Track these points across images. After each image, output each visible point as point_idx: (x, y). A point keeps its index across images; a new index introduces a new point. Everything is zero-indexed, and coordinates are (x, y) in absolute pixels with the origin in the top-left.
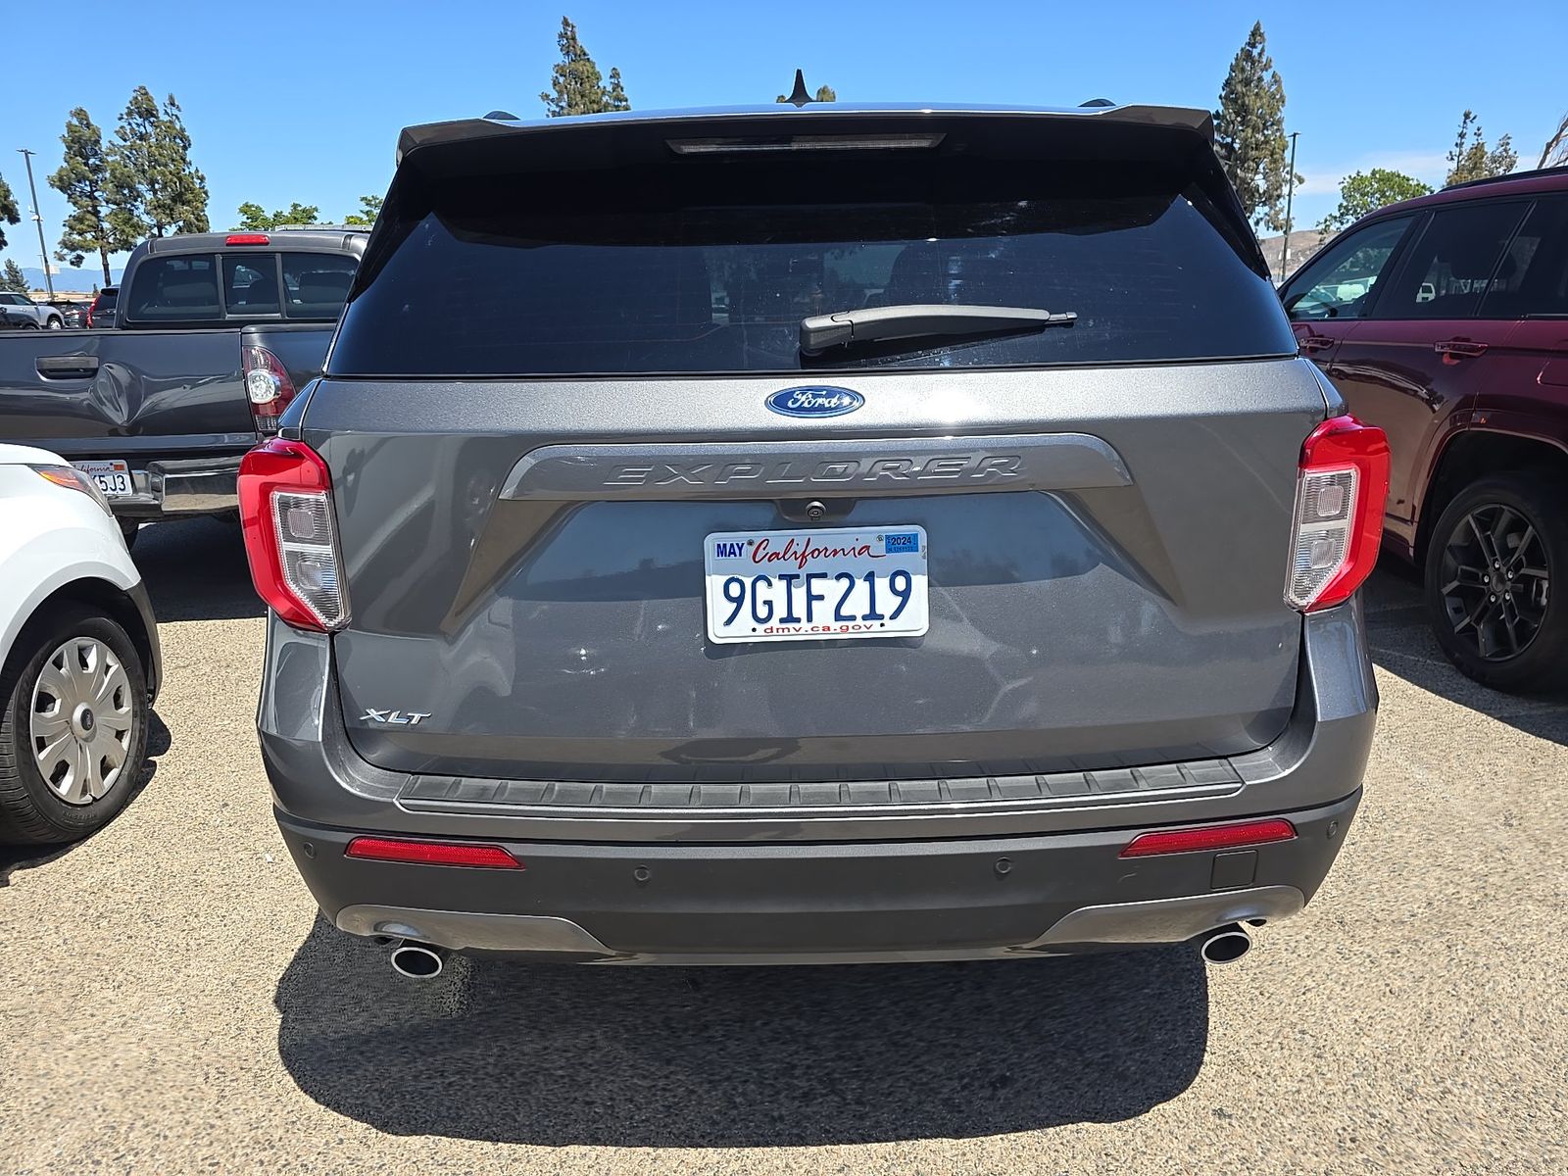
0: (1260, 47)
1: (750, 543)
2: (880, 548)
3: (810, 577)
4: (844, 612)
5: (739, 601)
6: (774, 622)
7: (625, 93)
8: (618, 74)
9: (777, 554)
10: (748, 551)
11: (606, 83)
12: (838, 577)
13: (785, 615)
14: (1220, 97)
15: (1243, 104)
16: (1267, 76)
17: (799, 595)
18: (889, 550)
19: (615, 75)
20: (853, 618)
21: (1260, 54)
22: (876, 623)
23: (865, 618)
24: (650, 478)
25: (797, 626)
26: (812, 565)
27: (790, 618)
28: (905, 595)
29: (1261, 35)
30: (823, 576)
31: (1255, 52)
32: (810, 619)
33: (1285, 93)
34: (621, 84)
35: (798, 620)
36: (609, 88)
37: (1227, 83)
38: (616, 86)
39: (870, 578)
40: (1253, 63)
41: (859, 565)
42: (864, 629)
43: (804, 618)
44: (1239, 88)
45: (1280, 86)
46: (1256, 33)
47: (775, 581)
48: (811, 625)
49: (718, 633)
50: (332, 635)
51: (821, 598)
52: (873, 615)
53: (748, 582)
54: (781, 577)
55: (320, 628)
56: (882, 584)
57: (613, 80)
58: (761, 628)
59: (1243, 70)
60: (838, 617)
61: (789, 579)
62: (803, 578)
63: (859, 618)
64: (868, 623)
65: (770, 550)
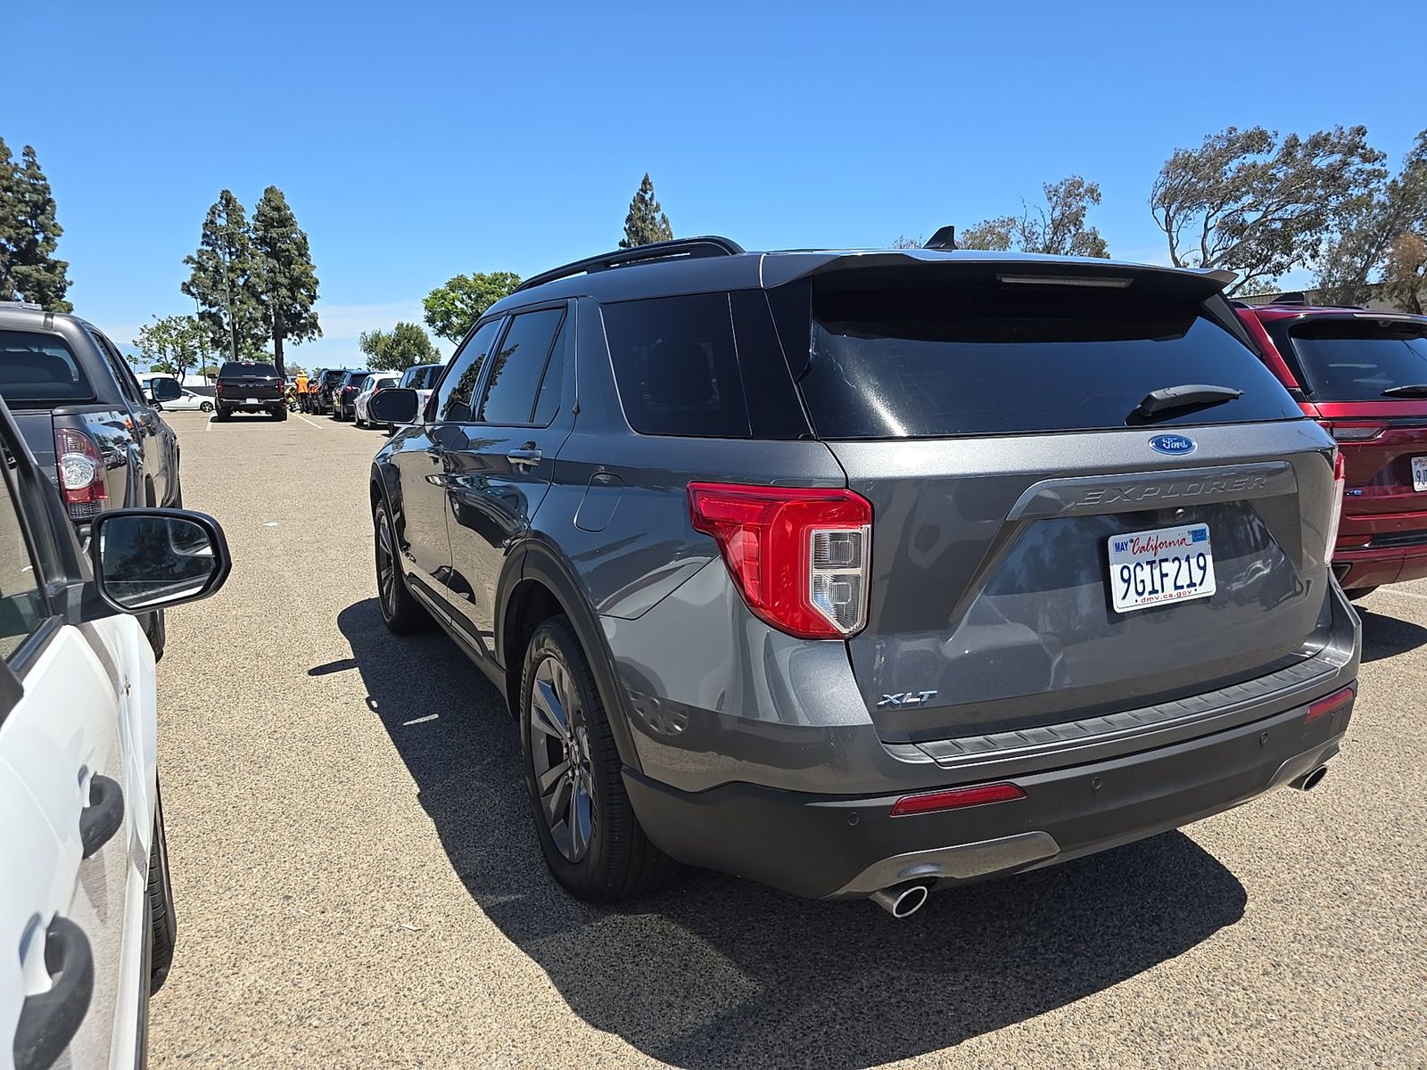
0: (650, 193)
1: (1132, 541)
2: (1189, 539)
3: (1161, 561)
4: (1178, 584)
5: (1128, 581)
6: (1146, 595)
7: (43, 172)
8: (34, 153)
9: (1143, 547)
10: (1130, 545)
11: (17, 159)
12: (1173, 561)
13: (1151, 589)
14: (625, 229)
15: (642, 237)
16: (658, 216)
17: (1157, 572)
18: (1194, 541)
19: (29, 152)
20: (1182, 587)
21: (651, 199)
22: (1193, 589)
23: (1188, 586)
24: (1104, 498)
25: (1156, 595)
26: (1162, 553)
27: (1154, 591)
28: (1204, 568)
29: (650, 184)
30: (1166, 560)
31: (647, 197)
32: (1163, 591)
33: (672, 231)
34: (38, 162)
35: (1157, 592)
36: (23, 166)
37: (629, 219)
38: (31, 165)
39: (1188, 559)
40: (646, 205)
41: (1181, 551)
42: (1188, 594)
43: (1160, 590)
44: (639, 224)
45: (668, 225)
46: (645, 182)
47: (1144, 565)
48: (1163, 594)
49: (1120, 606)
50: (847, 641)
51: (1167, 575)
52: (1192, 585)
53: (1132, 567)
54: (1148, 563)
55: (838, 635)
56: (1193, 561)
57: (27, 158)
58: (1140, 599)
59: (639, 209)
60: (1177, 588)
61: (1151, 563)
62: (1157, 562)
63: (1185, 587)
64: (1189, 589)
65: (1141, 545)
